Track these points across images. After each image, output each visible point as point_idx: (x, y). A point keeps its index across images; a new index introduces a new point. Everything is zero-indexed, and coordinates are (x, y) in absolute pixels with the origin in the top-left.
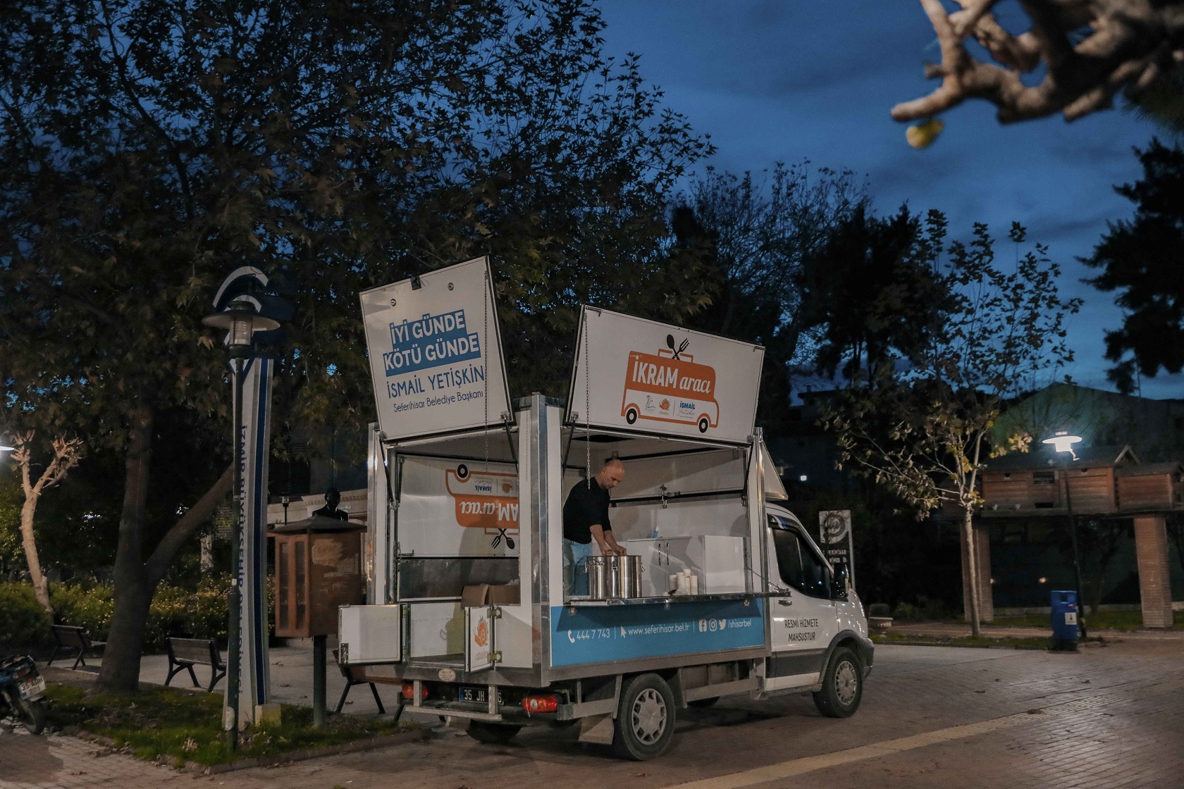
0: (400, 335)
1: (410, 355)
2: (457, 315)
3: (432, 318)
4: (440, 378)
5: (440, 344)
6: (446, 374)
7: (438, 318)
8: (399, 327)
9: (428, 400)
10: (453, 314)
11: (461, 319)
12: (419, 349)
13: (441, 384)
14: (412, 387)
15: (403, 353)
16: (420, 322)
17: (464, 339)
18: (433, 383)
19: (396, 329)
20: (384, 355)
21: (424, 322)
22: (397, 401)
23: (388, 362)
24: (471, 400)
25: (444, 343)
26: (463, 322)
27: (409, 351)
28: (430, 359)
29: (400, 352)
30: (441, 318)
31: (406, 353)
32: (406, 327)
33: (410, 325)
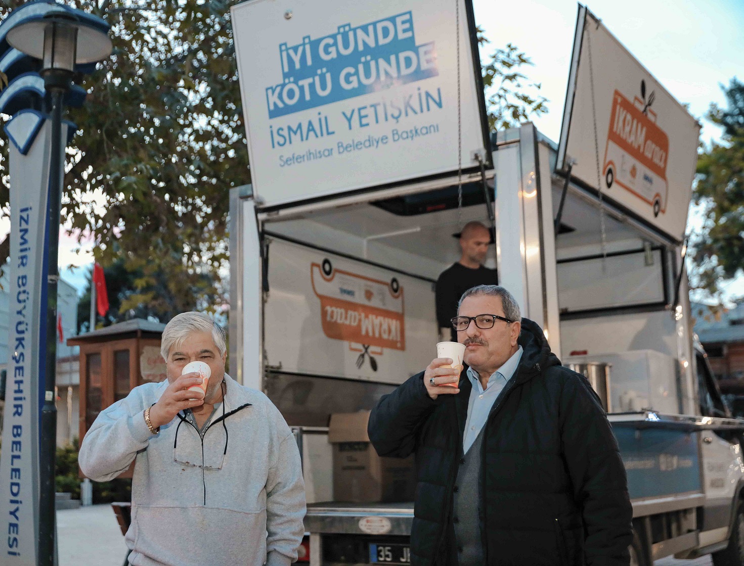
0: (297, 59)
1: (312, 86)
2: (399, 20)
3: (355, 30)
4: (363, 113)
5: (367, 65)
6: (374, 106)
7: (365, 28)
8: (295, 49)
9: (340, 145)
10: (392, 20)
11: (407, 26)
12: (328, 76)
13: (364, 121)
14: (313, 130)
15: (301, 83)
16: (334, 37)
17: (410, 54)
18: (349, 120)
19: (291, 52)
20: (267, 89)
21: (339, 38)
22: (287, 151)
23: (274, 99)
24: (416, 139)
25: (373, 64)
26: (411, 29)
27: (310, 80)
28: (347, 87)
29: (296, 82)
30: (371, 28)
31: (305, 83)
32: (308, 47)
33: (315, 44)
